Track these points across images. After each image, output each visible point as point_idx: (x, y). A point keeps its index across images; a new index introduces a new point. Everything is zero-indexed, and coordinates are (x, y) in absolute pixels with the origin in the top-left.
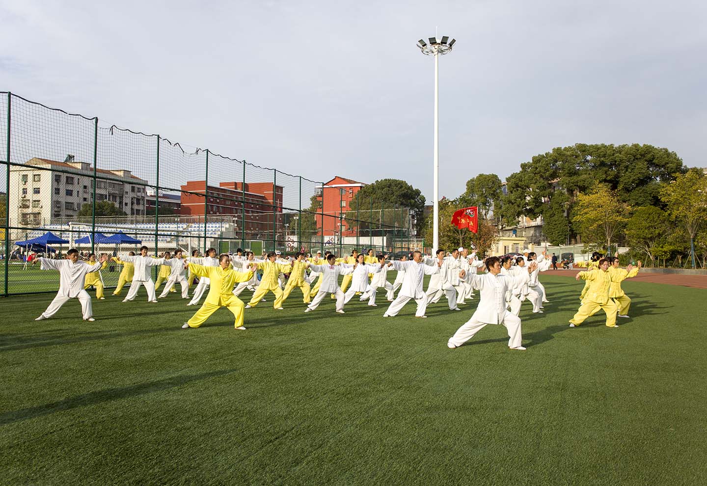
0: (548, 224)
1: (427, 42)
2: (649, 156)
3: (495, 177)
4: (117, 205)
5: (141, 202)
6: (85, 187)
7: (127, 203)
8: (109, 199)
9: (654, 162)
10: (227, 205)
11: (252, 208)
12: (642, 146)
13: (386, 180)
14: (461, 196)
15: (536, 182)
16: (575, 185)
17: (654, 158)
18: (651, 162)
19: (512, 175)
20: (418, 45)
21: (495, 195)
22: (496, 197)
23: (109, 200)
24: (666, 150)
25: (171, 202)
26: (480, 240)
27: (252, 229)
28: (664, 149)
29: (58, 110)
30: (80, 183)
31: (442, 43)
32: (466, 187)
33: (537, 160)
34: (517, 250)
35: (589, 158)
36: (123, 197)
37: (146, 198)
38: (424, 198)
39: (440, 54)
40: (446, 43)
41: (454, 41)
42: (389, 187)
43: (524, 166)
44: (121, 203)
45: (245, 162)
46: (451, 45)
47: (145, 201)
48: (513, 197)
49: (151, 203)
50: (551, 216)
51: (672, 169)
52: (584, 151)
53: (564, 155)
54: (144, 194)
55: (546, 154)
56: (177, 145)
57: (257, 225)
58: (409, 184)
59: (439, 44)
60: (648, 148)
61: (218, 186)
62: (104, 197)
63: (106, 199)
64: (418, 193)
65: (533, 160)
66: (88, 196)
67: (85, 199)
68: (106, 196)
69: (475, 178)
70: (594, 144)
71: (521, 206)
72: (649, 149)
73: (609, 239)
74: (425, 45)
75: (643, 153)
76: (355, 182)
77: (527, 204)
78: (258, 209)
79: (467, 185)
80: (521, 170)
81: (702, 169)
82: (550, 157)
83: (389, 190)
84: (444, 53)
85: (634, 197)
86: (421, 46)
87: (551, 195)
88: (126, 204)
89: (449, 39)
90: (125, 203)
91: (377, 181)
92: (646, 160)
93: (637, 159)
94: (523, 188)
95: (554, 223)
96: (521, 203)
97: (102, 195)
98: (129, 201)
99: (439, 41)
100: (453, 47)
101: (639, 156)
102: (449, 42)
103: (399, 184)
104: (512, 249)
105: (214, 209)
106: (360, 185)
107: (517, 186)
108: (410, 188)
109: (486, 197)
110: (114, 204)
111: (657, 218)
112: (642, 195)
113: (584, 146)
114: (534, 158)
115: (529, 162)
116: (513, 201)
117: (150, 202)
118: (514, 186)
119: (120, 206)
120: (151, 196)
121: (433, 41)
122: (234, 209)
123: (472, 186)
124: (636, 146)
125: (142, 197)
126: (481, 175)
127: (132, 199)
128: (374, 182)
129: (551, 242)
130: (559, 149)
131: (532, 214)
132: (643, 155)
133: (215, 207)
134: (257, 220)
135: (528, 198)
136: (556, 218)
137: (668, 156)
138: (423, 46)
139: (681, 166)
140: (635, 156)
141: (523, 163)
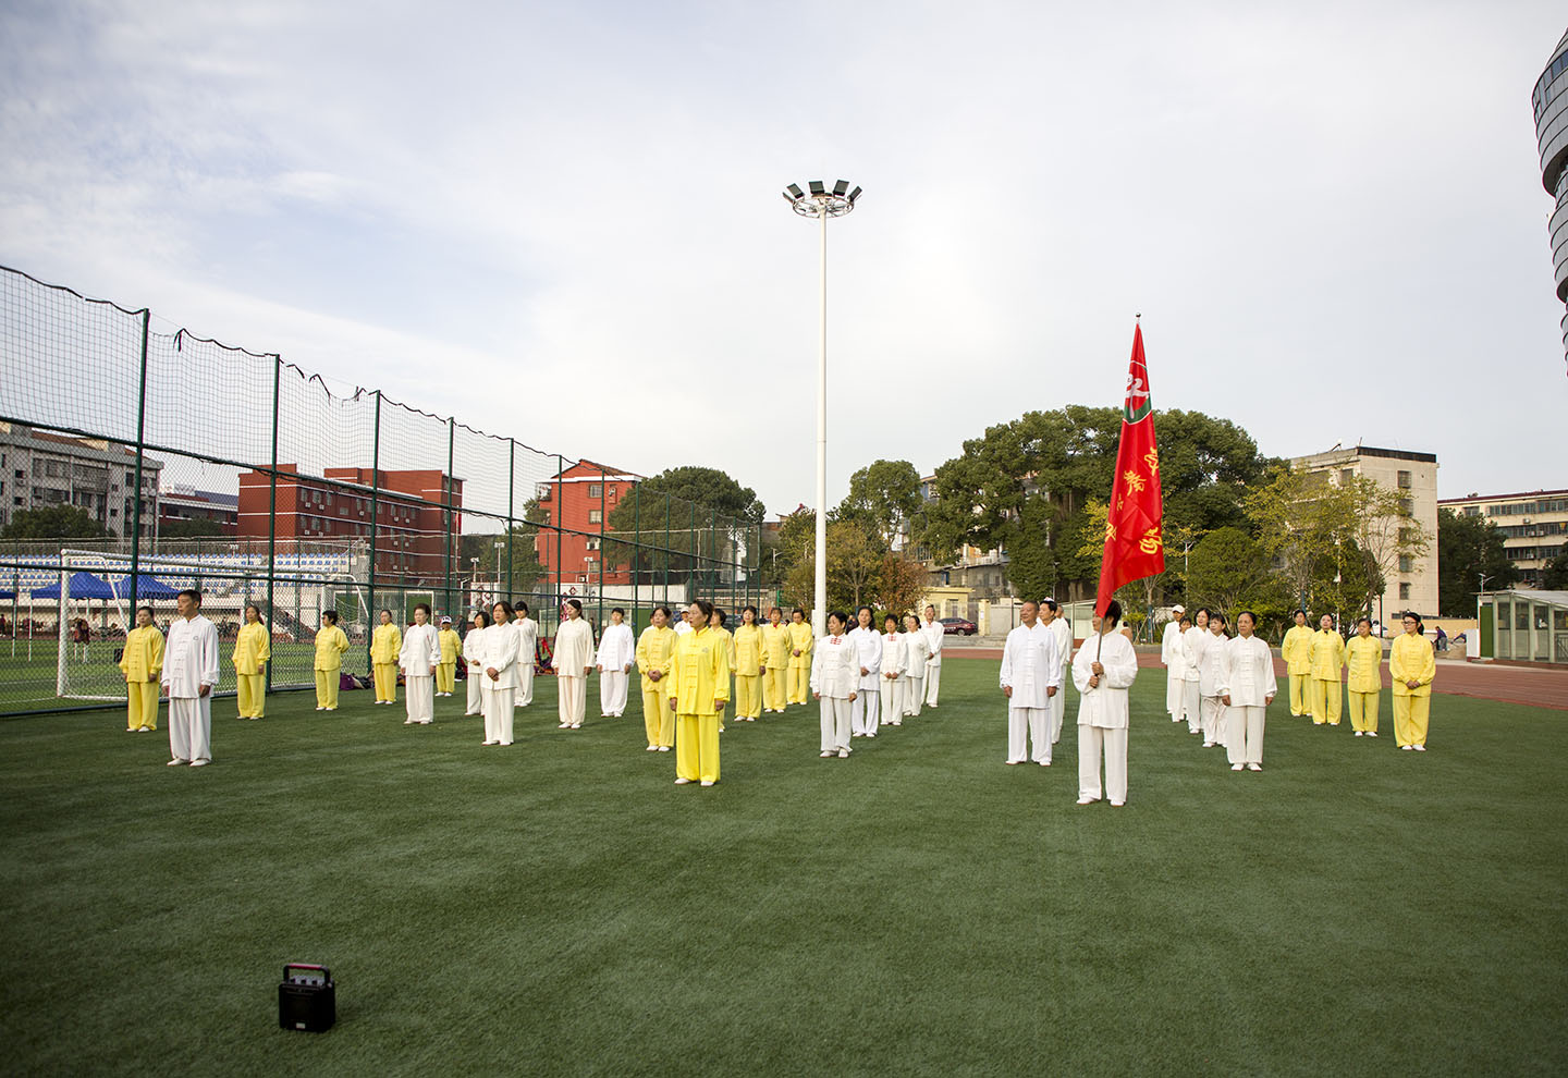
0: (1017, 560)
1: (806, 190)
2: (1201, 433)
3: (907, 466)
4: (93, 515)
5: (148, 508)
6: (19, 474)
7: (116, 510)
8: (74, 499)
9: (1208, 444)
10: (342, 517)
11: (396, 523)
12: (1186, 414)
13: (685, 469)
14: (843, 505)
15: (993, 478)
16: (1067, 486)
17: (1208, 438)
18: (1203, 445)
19: (947, 464)
20: (785, 195)
21: (909, 506)
22: (910, 507)
23: (74, 503)
24: (1229, 424)
25: (213, 510)
26: (895, 592)
27: (395, 567)
28: (1225, 421)
29: (63, 288)
30: (8, 464)
31: (835, 193)
32: (851, 486)
33: (995, 435)
34: (955, 613)
35: (1091, 434)
36: (105, 496)
37: (160, 500)
38: (763, 507)
39: (829, 214)
40: (843, 194)
41: (858, 190)
42: (692, 484)
43: (968, 446)
44: (101, 510)
45: (452, 422)
46: (852, 198)
47: (158, 507)
48: (949, 508)
49: (168, 510)
50: (1022, 546)
51: (1240, 459)
52: (1083, 420)
53: (1045, 427)
54: (153, 490)
55: (1012, 423)
56: (317, 378)
57: (407, 560)
58: (733, 479)
59: (830, 195)
60: (1198, 418)
61: (321, 475)
62: (64, 495)
63: (68, 500)
64: (749, 495)
65: (987, 435)
66: (26, 494)
67: (18, 501)
68: (67, 493)
69: (869, 468)
70: (1101, 408)
71: (965, 526)
72: (1198, 420)
73: (1150, 592)
74: (802, 195)
75: (1189, 427)
76: (621, 473)
77: (976, 522)
78: (407, 525)
79: (852, 482)
80: (963, 453)
81: (1290, 461)
82: (1020, 429)
83: (692, 490)
84: (837, 213)
85: (1174, 511)
86: (793, 197)
87: (1020, 504)
88: (114, 512)
89: (849, 186)
90: (112, 510)
91: (668, 470)
92: (1195, 442)
93: (1178, 438)
94: (967, 490)
95: (1028, 559)
96: (966, 518)
97: (58, 492)
98: (120, 506)
99: (829, 188)
100: (856, 202)
101: (1182, 433)
102: (849, 192)
103: (713, 477)
104: (947, 610)
105: (313, 527)
106: (631, 478)
107: (958, 486)
108: (734, 485)
109: (889, 505)
110: (86, 511)
111: (1240, 551)
112: (1188, 506)
113: (1083, 409)
114: (988, 431)
115: (978, 440)
116: (949, 515)
117: (165, 508)
118: (951, 485)
119: (99, 517)
120: (169, 495)
121: (817, 189)
122: (357, 527)
123: (864, 484)
124: (1176, 413)
125: (150, 496)
126: (880, 463)
127: (128, 501)
128: (660, 473)
129: (1022, 598)
130: (1035, 414)
131: (984, 540)
132: (1189, 431)
133: (314, 522)
134: (406, 549)
135: (978, 510)
136: (1030, 549)
137: (1232, 436)
138: (797, 197)
139: (1254, 453)
140: (1174, 433)
141: (968, 440)
